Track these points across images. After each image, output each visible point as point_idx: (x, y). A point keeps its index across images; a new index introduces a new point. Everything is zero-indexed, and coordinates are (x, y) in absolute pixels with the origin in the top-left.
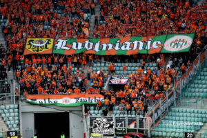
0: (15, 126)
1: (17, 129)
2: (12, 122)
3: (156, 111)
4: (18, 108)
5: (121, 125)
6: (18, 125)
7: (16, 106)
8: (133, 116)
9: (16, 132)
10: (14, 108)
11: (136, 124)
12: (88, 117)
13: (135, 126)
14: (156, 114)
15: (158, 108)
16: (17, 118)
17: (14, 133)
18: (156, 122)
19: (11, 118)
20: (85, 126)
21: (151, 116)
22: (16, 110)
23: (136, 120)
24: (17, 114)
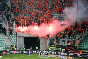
0: (15, 42)
1: (16, 44)
2: (14, 41)
3: (81, 37)
4: (16, 34)
5: (64, 43)
6: (16, 42)
8: (70, 39)
11: (71, 43)
12: (49, 39)
13: (71, 44)
14: (81, 39)
15: (82, 36)
16: (16, 39)
17: (14, 46)
18: (81, 42)
19: (13, 39)
20: (47, 43)
21: (79, 39)
22: (16, 35)
23: (71, 41)
24: (16, 37)
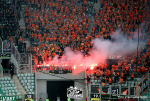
0: (31, 90)
1: (33, 93)
2: (29, 87)
3: (144, 82)
4: (34, 76)
5: (116, 92)
6: (34, 89)
7: (33, 75)
8: (126, 85)
9: (32, 95)
10: (31, 76)
12: (90, 85)
13: (127, 94)
14: (144, 84)
15: (146, 80)
16: (33, 84)
17: (30, 96)
18: (144, 90)
19: (28, 84)
20: (87, 92)
21: (140, 85)
22: (33, 78)
23: (128, 89)
24: (33, 81)
